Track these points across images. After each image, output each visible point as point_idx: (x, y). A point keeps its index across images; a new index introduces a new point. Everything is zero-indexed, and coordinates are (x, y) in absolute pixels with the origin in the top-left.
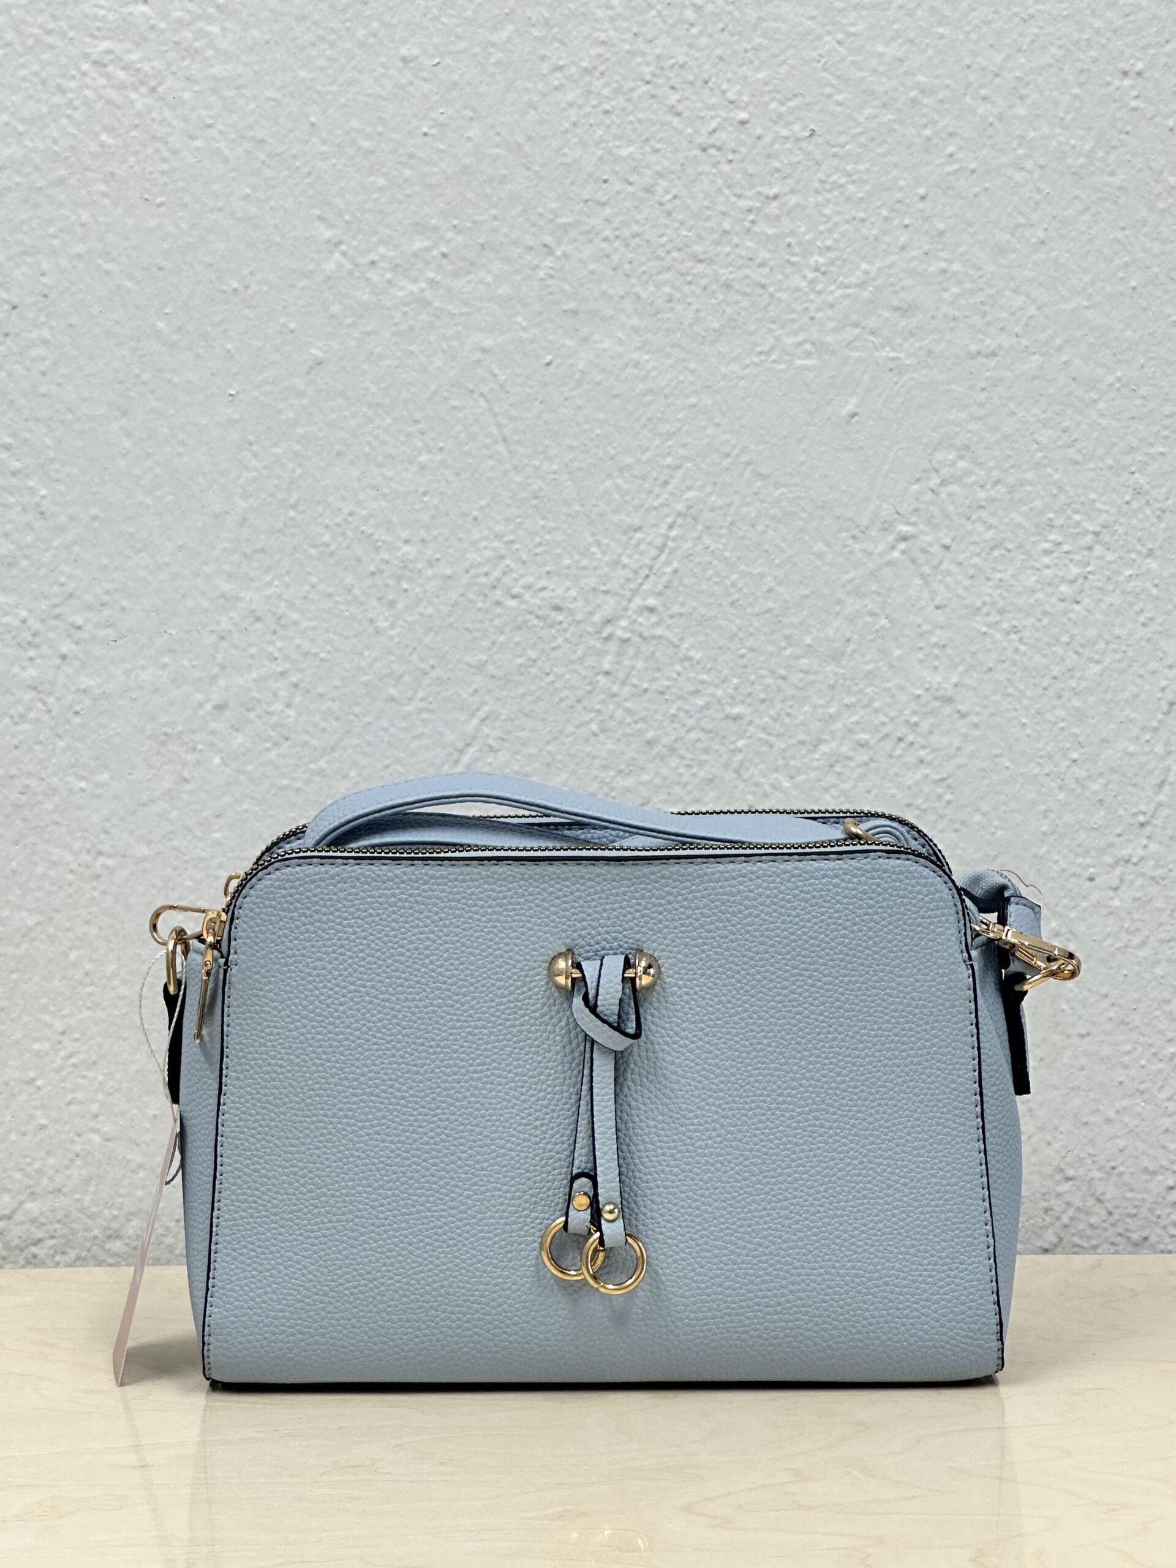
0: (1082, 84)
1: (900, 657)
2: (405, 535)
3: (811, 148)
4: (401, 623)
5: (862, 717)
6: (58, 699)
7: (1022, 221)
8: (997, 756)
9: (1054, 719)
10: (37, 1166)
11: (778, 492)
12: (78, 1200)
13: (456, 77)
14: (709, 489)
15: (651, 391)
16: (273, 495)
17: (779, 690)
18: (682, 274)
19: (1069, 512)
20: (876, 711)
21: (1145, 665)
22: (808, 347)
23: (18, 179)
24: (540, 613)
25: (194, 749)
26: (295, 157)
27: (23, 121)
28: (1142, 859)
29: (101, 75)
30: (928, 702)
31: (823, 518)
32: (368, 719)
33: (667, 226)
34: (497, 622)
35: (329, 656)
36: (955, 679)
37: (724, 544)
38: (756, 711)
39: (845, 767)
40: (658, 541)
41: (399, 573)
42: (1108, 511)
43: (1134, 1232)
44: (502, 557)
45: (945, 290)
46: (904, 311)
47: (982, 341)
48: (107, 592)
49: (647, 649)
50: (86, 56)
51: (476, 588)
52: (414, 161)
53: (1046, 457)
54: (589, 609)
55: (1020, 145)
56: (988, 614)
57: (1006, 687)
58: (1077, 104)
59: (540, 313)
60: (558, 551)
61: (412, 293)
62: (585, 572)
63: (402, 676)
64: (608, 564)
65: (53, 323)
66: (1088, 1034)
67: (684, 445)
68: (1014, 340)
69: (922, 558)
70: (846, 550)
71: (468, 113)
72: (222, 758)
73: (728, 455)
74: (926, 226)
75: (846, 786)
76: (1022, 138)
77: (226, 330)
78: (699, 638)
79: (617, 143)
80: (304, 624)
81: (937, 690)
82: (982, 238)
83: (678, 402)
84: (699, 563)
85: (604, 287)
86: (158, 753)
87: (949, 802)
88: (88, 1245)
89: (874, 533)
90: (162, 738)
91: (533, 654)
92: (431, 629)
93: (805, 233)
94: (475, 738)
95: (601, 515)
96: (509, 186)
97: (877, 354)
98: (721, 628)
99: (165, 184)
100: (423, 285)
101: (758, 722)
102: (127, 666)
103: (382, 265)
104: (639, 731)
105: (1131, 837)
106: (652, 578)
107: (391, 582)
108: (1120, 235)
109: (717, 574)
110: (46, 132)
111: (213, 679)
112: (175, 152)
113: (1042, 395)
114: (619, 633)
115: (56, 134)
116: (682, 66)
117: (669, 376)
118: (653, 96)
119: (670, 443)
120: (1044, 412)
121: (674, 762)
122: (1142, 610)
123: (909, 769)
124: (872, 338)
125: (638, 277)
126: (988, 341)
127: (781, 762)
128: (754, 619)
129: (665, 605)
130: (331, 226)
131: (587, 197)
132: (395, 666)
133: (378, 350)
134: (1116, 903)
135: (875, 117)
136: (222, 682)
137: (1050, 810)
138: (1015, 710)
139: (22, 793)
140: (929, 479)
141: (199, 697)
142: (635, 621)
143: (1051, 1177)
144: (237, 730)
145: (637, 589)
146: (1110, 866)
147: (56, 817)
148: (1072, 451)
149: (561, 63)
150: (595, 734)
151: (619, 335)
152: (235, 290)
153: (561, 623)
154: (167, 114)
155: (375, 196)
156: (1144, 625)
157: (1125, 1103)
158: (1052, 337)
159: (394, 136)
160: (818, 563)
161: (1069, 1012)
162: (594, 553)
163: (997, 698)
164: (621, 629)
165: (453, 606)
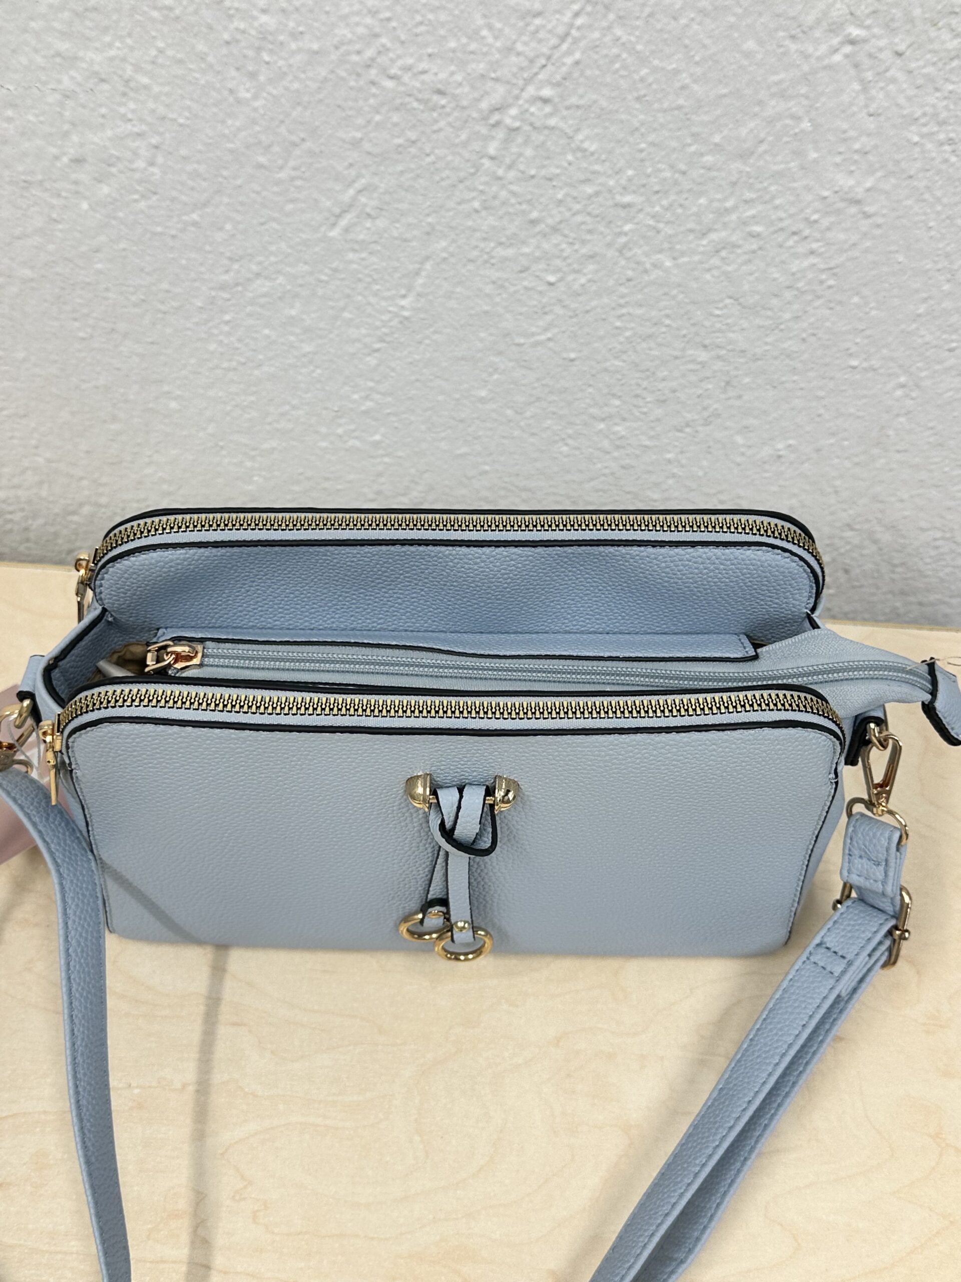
1: (815, 161)
4: (265, 95)
5: (760, 211)
17: (676, 183)
20: (776, 208)
24: (420, 96)
25: (59, 195)
30: (834, 203)
31: (760, 14)
32: (239, 182)
34: (372, 101)
35: (188, 122)
36: (868, 184)
37: (637, 37)
38: (648, 201)
39: (731, 253)
40: (561, 30)
41: (257, 44)
44: (376, 36)
49: (538, 138)
51: (348, 66)
54: (476, 95)
56: (925, 125)
57: (922, 194)
60: (442, 32)
62: (472, 56)
63: (270, 146)
64: (499, 51)
69: (866, 62)
70: (782, 50)
72: (90, 205)
75: (730, 269)
78: (596, 131)
80: (156, 89)
81: (846, 193)
84: (606, 56)
86: (22, 196)
87: (830, 287)
89: (817, 34)
90: (22, 184)
91: (412, 135)
92: (299, 104)
94: (351, 206)
98: (622, 122)
101: (648, 209)
104: (523, 211)
106: (550, 68)
107: (250, 53)
109: (624, 67)
111: (66, 135)
114: (508, 121)
121: (556, 239)
123: (797, 258)
127: (666, 245)
128: (660, 115)
129: (561, 97)
132: (263, 137)
136: (75, 138)
138: (925, 214)
141: (53, 150)
142: (527, 111)
144: (100, 182)
145: (532, 78)
150: (477, 211)
153: (443, 107)
160: (746, 63)
162: (483, 38)
163: (909, 202)
164: (510, 118)
165: (322, 82)
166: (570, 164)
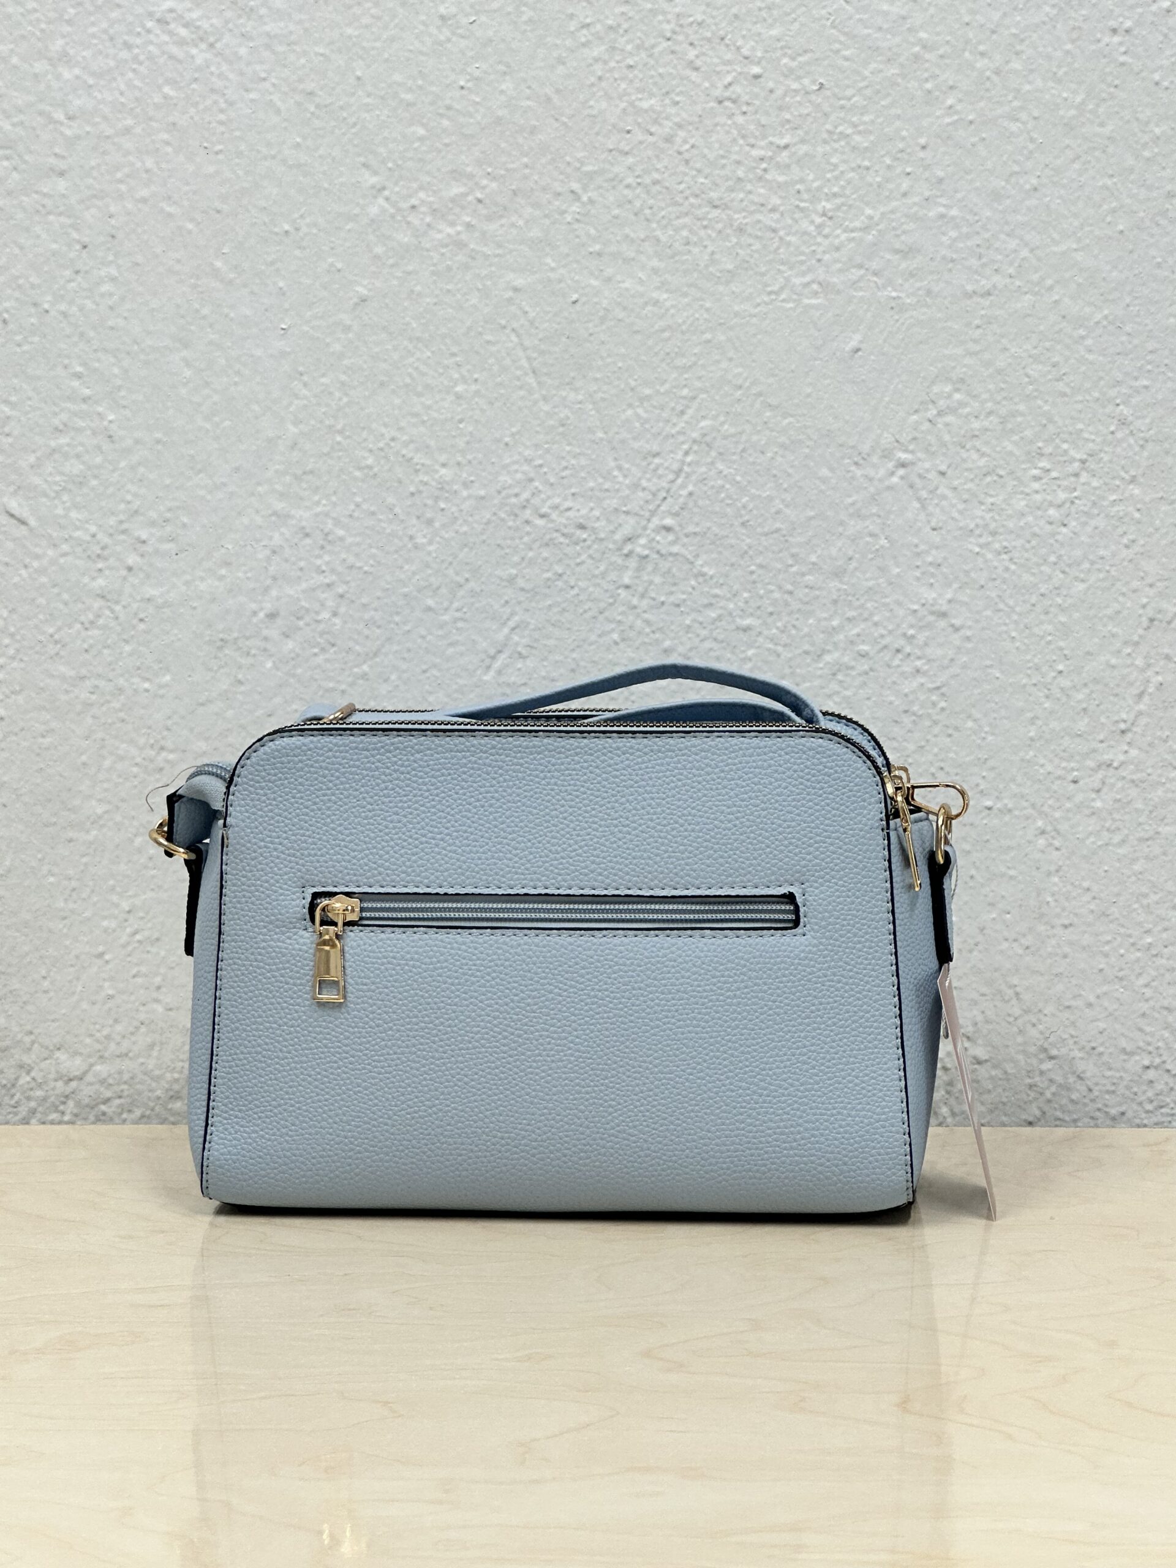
0: (1073, 41)
1: (898, 575)
2: (443, 458)
3: (820, 100)
4: (438, 539)
5: (863, 630)
6: (124, 607)
7: (1016, 168)
8: (987, 667)
9: (1042, 634)
10: (105, 1032)
11: (787, 421)
12: (143, 1064)
13: (490, 33)
14: (722, 419)
15: (669, 327)
16: (321, 422)
17: (787, 604)
18: (699, 219)
19: (1057, 441)
20: (876, 624)
21: (1127, 583)
22: (815, 286)
23: (88, 129)
24: (566, 531)
25: (248, 654)
26: (342, 108)
27: (93, 74)
28: (1122, 763)
29: (164, 32)
30: (925, 616)
31: (828, 446)
32: (407, 628)
33: (685, 174)
34: (526, 539)
35: (372, 570)
36: (949, 596)
37: (736, 469)
38: (765, 623)
39: (847, 675)
40: (675, 466)
41: (436, 494)
42: (1093, 441)
43: (1113, 1107)
44: (531, 480)
45: (944, 234)
46: (907, 253)
47: (977, 281)
48: (170, 510)
49: (664, 565)
50: (151, 15)
51: (507, 508)
52: (450, 113)
53: (1036, 390)
54: (612, 528)
55: (1015, 98)
56: (980, 536)
57: (996, 604)
58: (1069, 60)
59: (568, 255)
60: (583, 475)
61: (449, 235)
62: (608, 494)
63: (438, 588)
64: (628, 487)
65: (120, 262)
66: (1071, 925)
67: (700, 378)
68: (1008, 280)
69: (919, 483)
70: (850, 474)
71: (501, 68)
72: (274, 662)
73: (740, 387)
74: (927, 174)
75: (848, 693)
76: (1018, 91)
77: (278, 270)
78: (714, 556)
79: (640, 96)
80: (349, 540)
81: (932, 605)
82: (978, 184)
83: (694, 338)
84: (713, 487)
85: (627, 231)
86: (216, 658)
87: (943, 709)
88: (151, 1104)
89: (875, 459)
90: (219, 644)
91: (559, 569)
92: (466, 545)
93: (813, 181)
94: (506, 645)
95: (623, 441)
96: (540, 136)
97: (880, 294)
98: (732, 546)
99: (223, 133)
100: (459, 228)
101: (766, 632)
102: (188, 577)
103: (423, 209)
104: (657, 640)
105: (1112, 743)
106: (669, 500)
107: (430, 502)
108: (1109, 182)
109: (728, 496)
110: (114, 85)
111: (267, 590)
112: (231, 104)
113: (1034, 332)
114: (638, 550)
115: (123, 87)
116: (700, 24)
117: (685, 314)
118: (673, 52)
119: (686, 376)
120: (1035, 348)
122: (1125, 533)
123: (906, 678)
124: (875, 279)
125: (658, 222)
126: (984, 282)
127: (787, 671)
128: (763, 538)
129: (680, 525)
130: (376, 173)
131: (611, 147)
132: (432, 579)
133: (418, 288)
134: (1098, 804)
135: (881, 71)
136: (274, 593)
137: (1038, 718)
138: (1005, 624)
139: (92, 693)
140: (927, 410)
141: (254, 606)
142: (653, 539)
143: (1035, 1055)
144: (287, 637)
145: (656, 510)
146: (1092, 770)
147: (122, 715)
148: (1061, 384)
149: (588, 20)
150: (616, 643)
151: (640, 275)
152: (287, 232)
153: (585, 540)
154: (225, 67)
155: (416, 145)
156: (1127, 547)
157: (1105, 988)
158: (1042, 279)
159: (434, 89)
161: (1053, 904)
162: (615, 477)
163: (988, 613)
164: (640, 547)
165: (486, 524)
166: (693, 588)
